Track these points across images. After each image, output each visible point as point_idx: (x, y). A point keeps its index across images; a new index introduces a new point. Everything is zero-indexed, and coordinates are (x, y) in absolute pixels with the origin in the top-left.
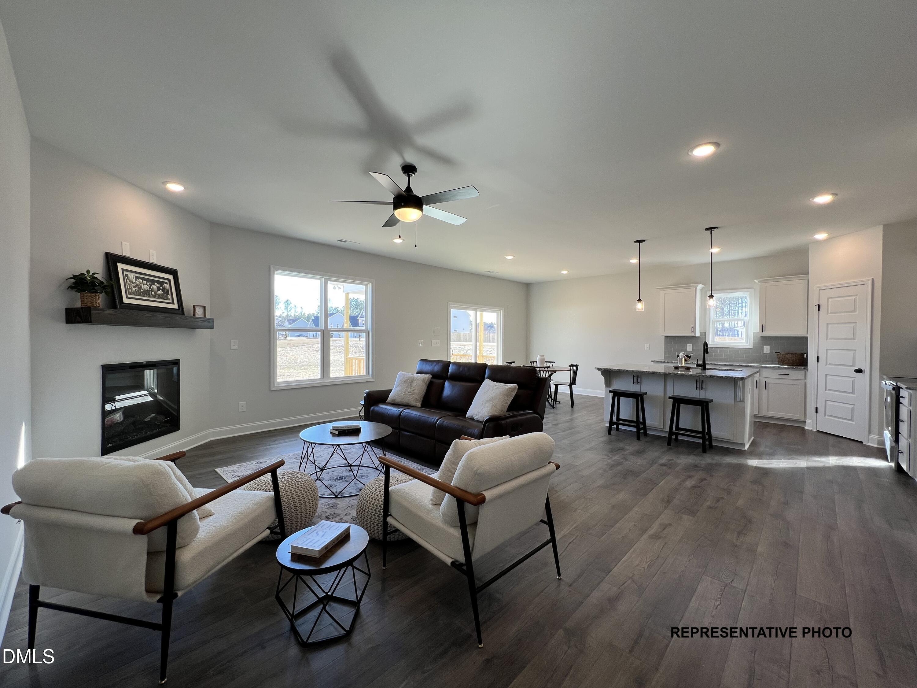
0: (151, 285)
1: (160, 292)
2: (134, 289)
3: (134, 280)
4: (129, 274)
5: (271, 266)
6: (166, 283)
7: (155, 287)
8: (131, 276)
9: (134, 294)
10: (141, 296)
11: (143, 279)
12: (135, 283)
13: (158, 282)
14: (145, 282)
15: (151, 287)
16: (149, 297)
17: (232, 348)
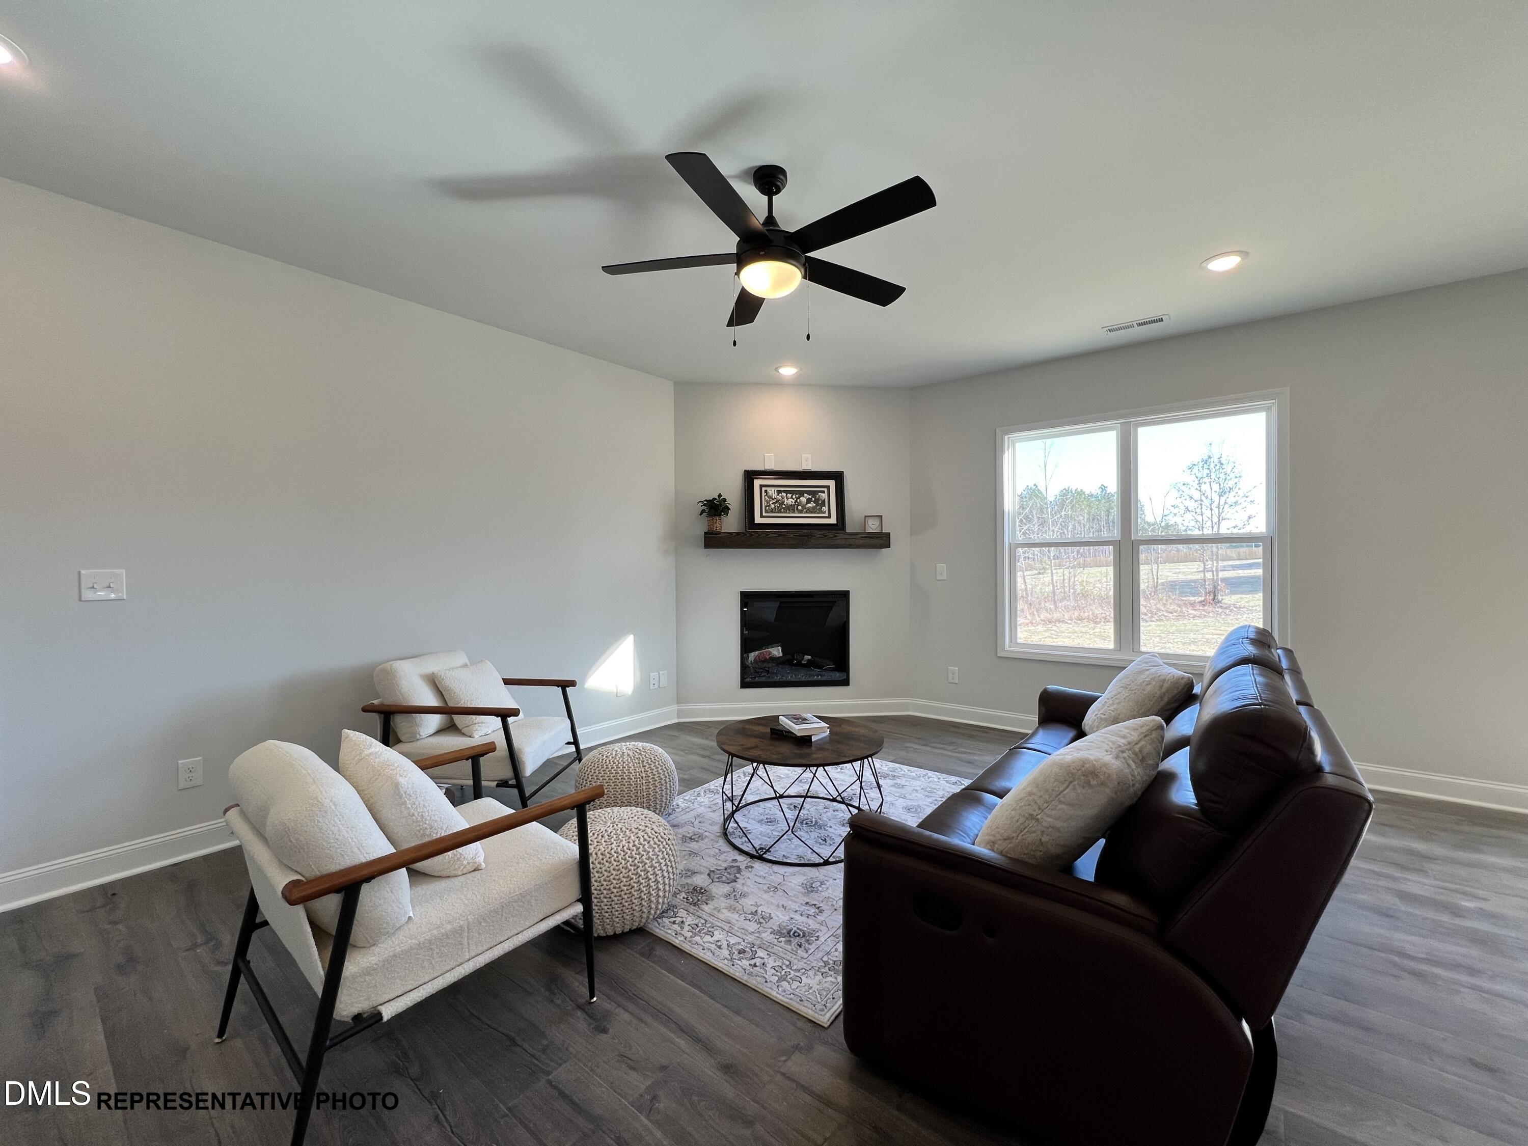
0: (797, 498)
1: (811, 505)
2: (773, 506)
3: (775, 495)
4: (768, 489)
5: (998, 430)
6: (823, 492)
7: (803, 500)
8: (772, 492)
9: (772, 512)
10: (781, 512)
11: (787, 492)
12: (775, 498)
13: (808, 493)
14: (789, 495)
15: (798, 500)
16: (794, 512)
17: (939, 577)
